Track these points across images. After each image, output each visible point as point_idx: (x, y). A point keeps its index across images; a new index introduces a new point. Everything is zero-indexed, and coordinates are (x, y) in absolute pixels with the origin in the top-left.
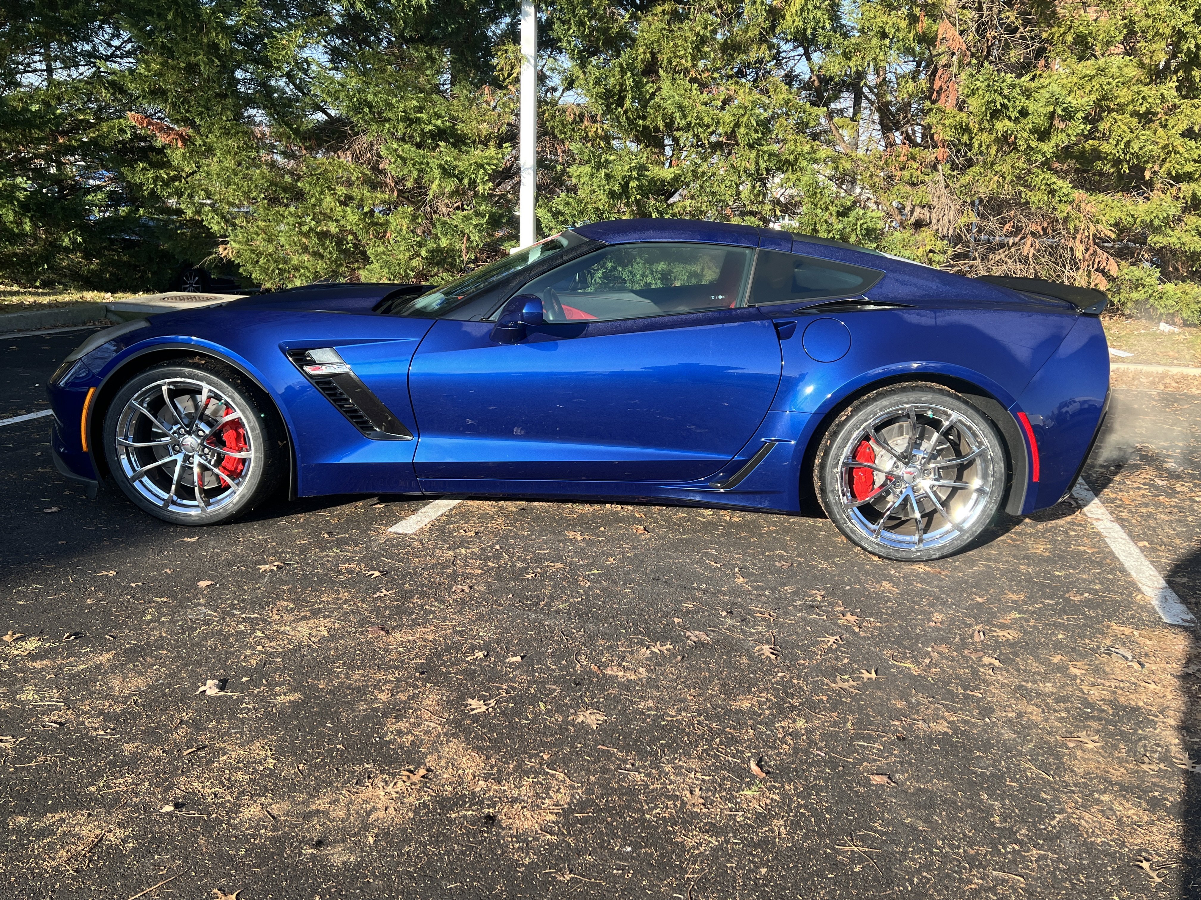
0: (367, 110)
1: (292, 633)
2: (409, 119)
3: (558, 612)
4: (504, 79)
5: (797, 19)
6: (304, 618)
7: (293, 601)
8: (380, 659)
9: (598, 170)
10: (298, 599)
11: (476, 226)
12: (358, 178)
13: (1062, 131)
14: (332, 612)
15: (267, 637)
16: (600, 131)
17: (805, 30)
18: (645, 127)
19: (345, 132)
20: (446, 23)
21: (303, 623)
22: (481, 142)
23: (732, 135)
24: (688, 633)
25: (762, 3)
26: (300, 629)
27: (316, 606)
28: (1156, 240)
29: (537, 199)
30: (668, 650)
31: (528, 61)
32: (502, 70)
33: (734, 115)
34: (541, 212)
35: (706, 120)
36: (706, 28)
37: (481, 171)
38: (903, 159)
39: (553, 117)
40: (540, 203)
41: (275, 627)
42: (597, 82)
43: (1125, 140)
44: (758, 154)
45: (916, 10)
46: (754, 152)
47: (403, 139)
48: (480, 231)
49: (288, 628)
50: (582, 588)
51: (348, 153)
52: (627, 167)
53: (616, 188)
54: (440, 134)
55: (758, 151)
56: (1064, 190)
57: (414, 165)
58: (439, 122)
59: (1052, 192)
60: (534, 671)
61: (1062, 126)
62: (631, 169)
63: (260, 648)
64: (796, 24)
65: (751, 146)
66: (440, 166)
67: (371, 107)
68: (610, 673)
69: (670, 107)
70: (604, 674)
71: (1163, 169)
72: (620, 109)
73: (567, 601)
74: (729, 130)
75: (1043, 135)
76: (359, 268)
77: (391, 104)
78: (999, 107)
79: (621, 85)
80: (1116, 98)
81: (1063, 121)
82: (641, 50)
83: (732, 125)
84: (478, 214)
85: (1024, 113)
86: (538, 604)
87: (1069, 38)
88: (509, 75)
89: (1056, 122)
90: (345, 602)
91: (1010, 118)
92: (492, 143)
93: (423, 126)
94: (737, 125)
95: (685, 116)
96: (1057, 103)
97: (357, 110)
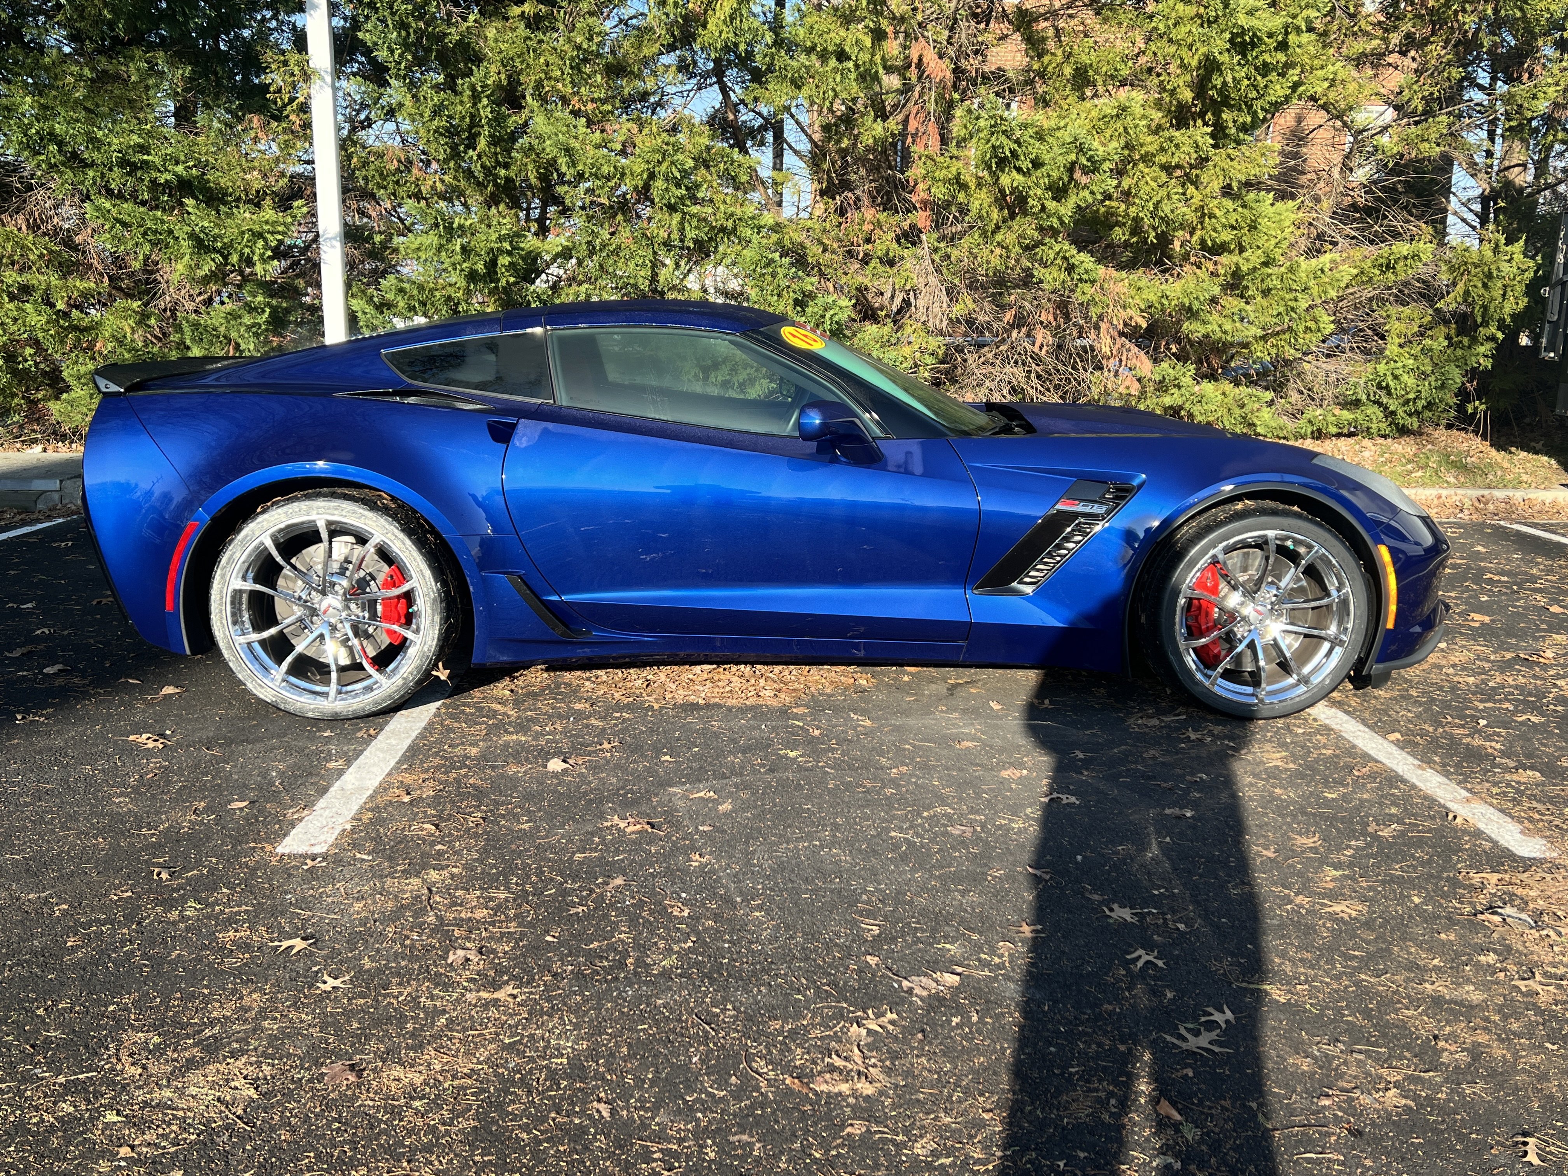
0: (53, 148)
1: (183, 1104)
2: (129, 163)
3: (666, 974)
4: (285, 106)
5: (725, 29)
6: (191, 1064)
7: (154, 1027)
8: (385, 1132)
9: (449, 241)
10: (163, 1023)
11: (249, 328)
12: (41, 256)
13: (1086, 187)
14: (245, 1040)
15: (129, 1121)
16: (438, 185)
17: (736, 45)
18: (508, 180)
19: (9, 185)
20: (184, 14)
21: (195, 1076)
22: (249, 201)
23: (644, 193)
24: (906, 984)
25: (676, 4)
26: (193, 1090)
27: (207, 1032)
28: (1193, 329)
29: (348, 285)
30: (892, 1022)
31: (322, 79)
32: (279, 91)
33: (648, 162)
34: (357, 304)
35: (605, 170)
36: (590, 39)
37: (261, 243)
38: (867, 227)
39: (365, 164)
40: (354, 289)
41: (140, 1095)
42: (437, 112)
43: (1155, 200)
44: (683, 219)
45: (884, 24)
46: (677, 217)
47: (120, 196)
48: (256, 335)
49: (167, 1093)
50: (682, 920)
51: (20, 219)
52: (494, 237)
53: (480, 267)
54: (185, 187)
55: (684, 214)
56: (1085, 265)
57: (145, 234)
58: (180, 169)
59: (1071, 268)
60: (691, 1109)
61: (1084, 180)
62: (500, 239)
63: (124, 1151)
64: (724, 36)
65: (672, 208)
66: (192, 236)
67: (61, 144)
68: (824, 1088)
69: (550, 149)
70: (816, 1093)
71: (1195, 238)
72: (471, 152)
73: (669, 951)
74: (640, 184)
75: (1059, 192)
76: (46, 399)
77: (98, 140)
78: (1008, 154)
79: (472, 117)
80: (1142, 145)
81: (1086, 174)
82: (493, 69)
83: (645, 176)
84: (251, 309)
85: (1037, 164)
86: (622, 965)
87: (1068, 71)
88: (292, 100)
89: (1077, 175)
90: (262, 1014)
91: (1019, 170)
92: (268, 201)
93: (154, 174)
94: (652, 176)
95: (574, 164)
96: (1081, 150)
97: (34, 147)
